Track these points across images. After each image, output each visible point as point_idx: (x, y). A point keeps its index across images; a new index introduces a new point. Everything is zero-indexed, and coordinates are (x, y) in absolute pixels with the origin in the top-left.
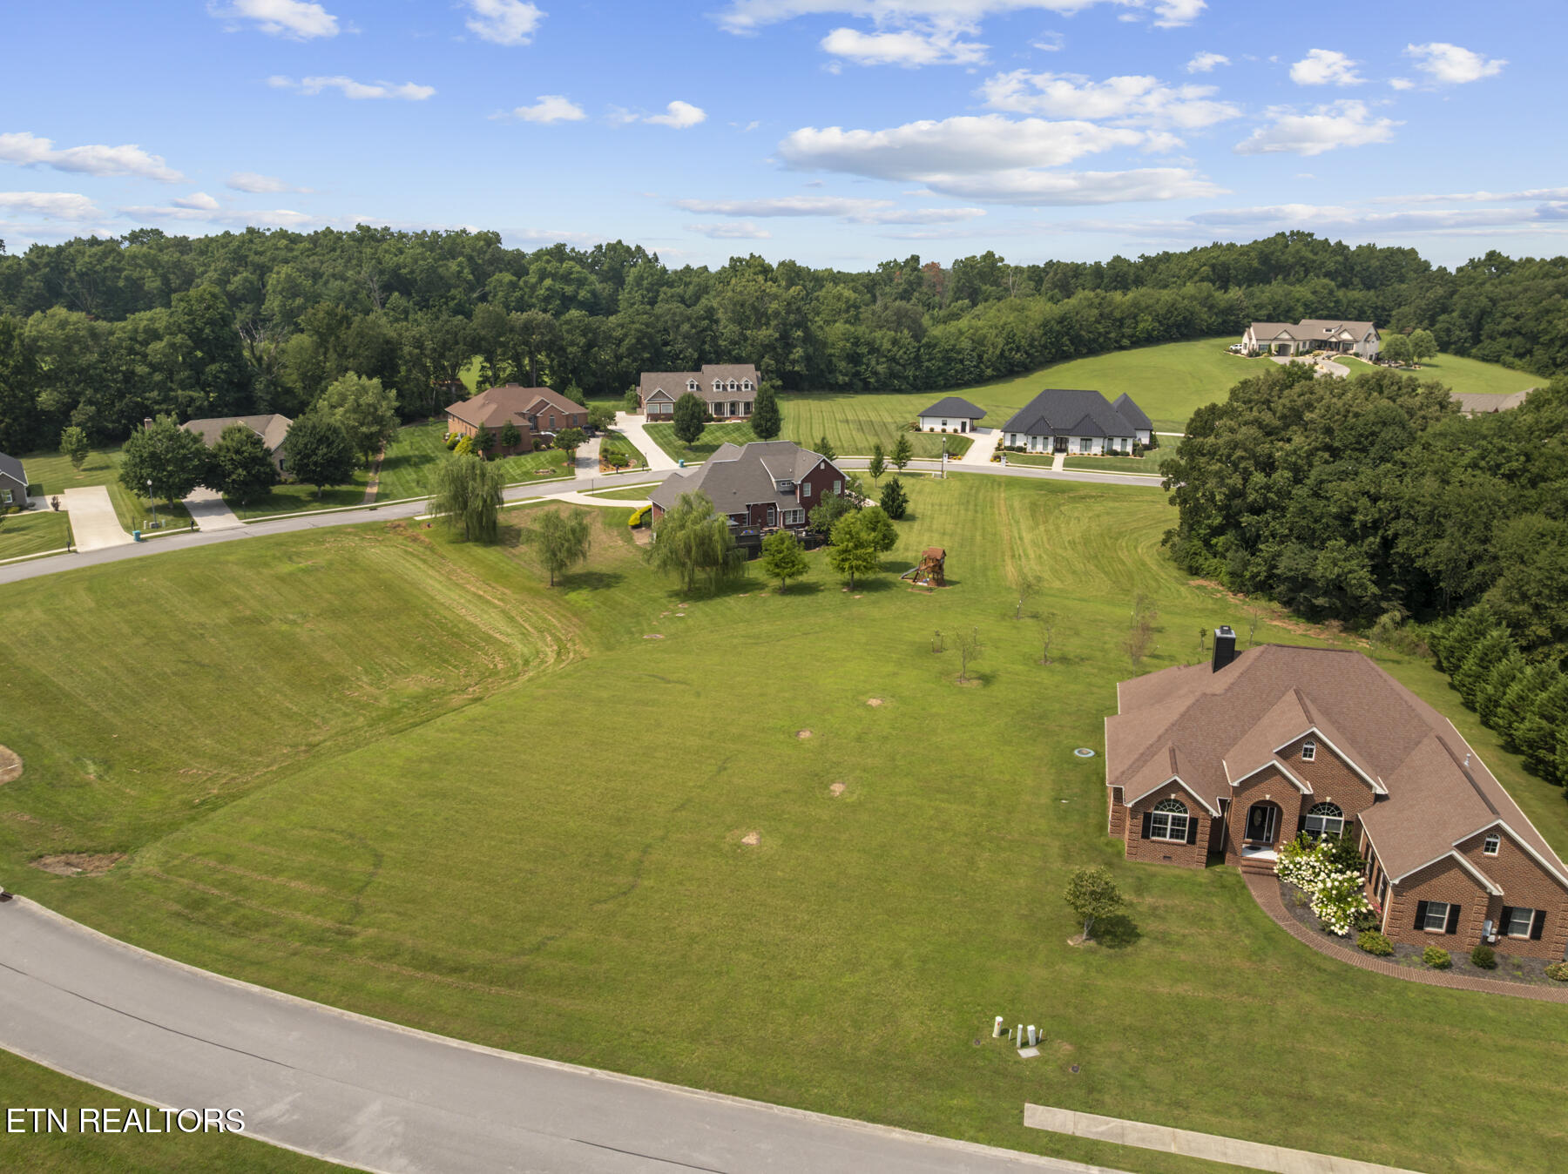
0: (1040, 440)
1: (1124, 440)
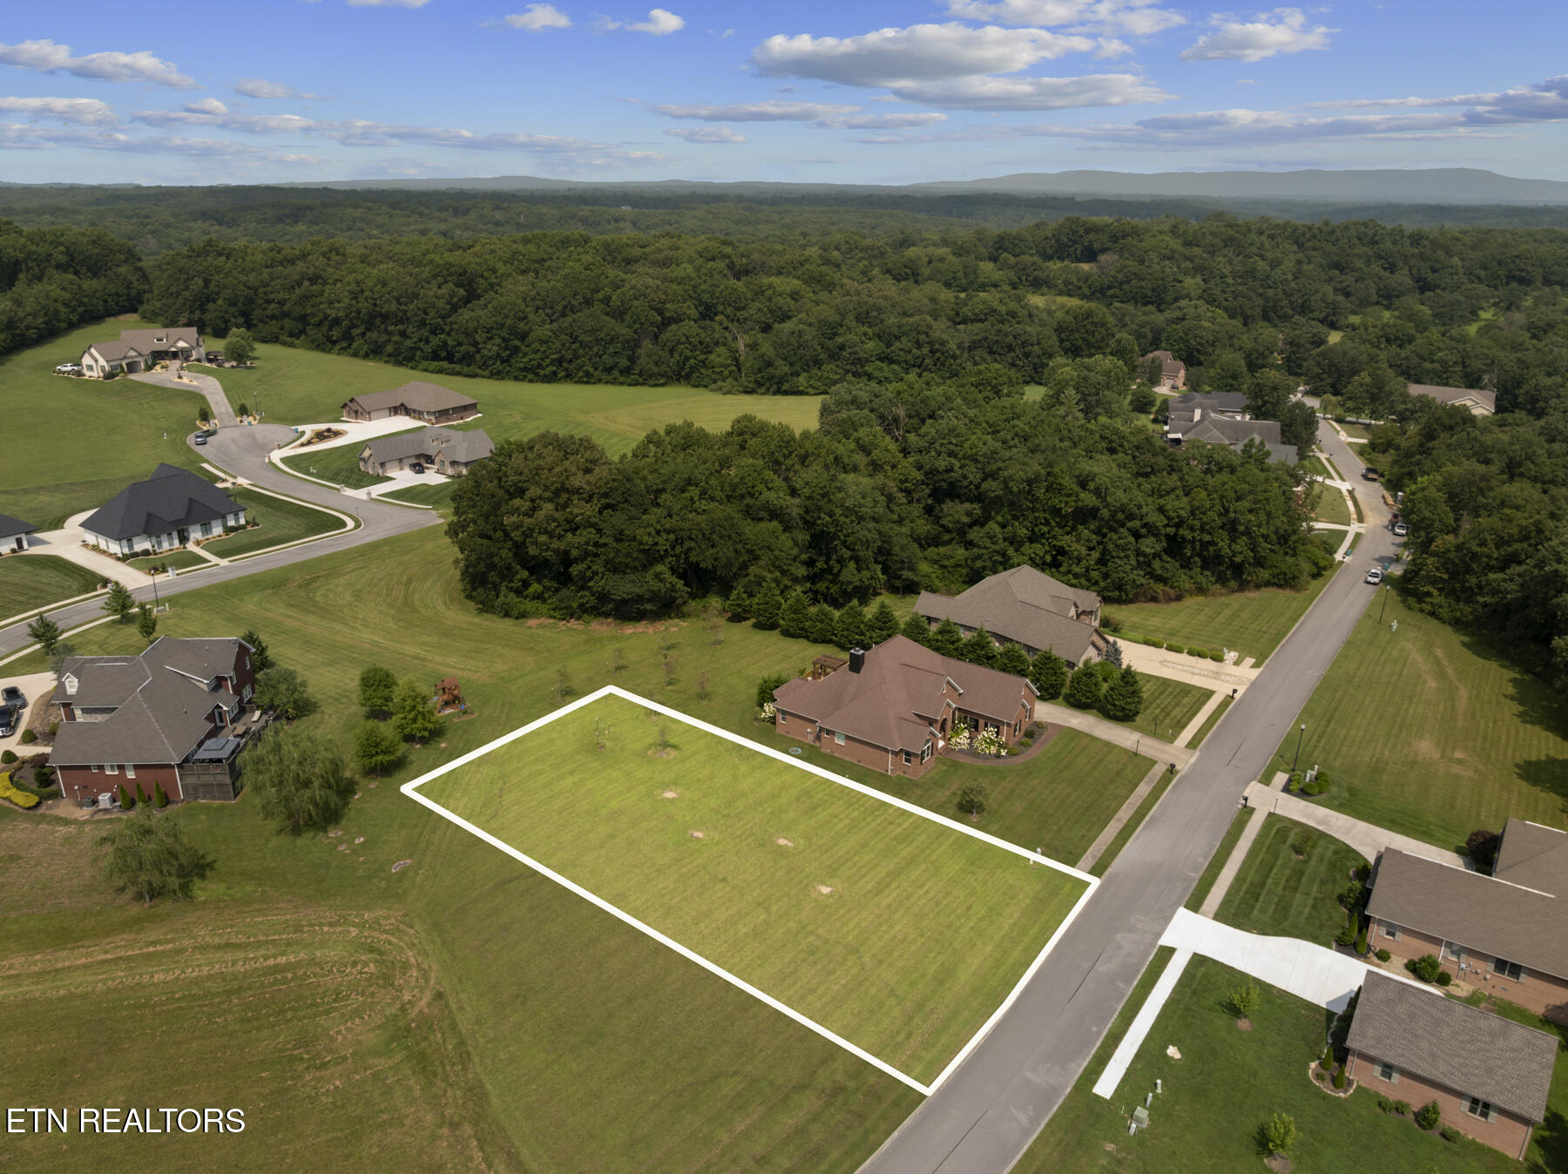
0: (164, 538)
1: (236, 515)
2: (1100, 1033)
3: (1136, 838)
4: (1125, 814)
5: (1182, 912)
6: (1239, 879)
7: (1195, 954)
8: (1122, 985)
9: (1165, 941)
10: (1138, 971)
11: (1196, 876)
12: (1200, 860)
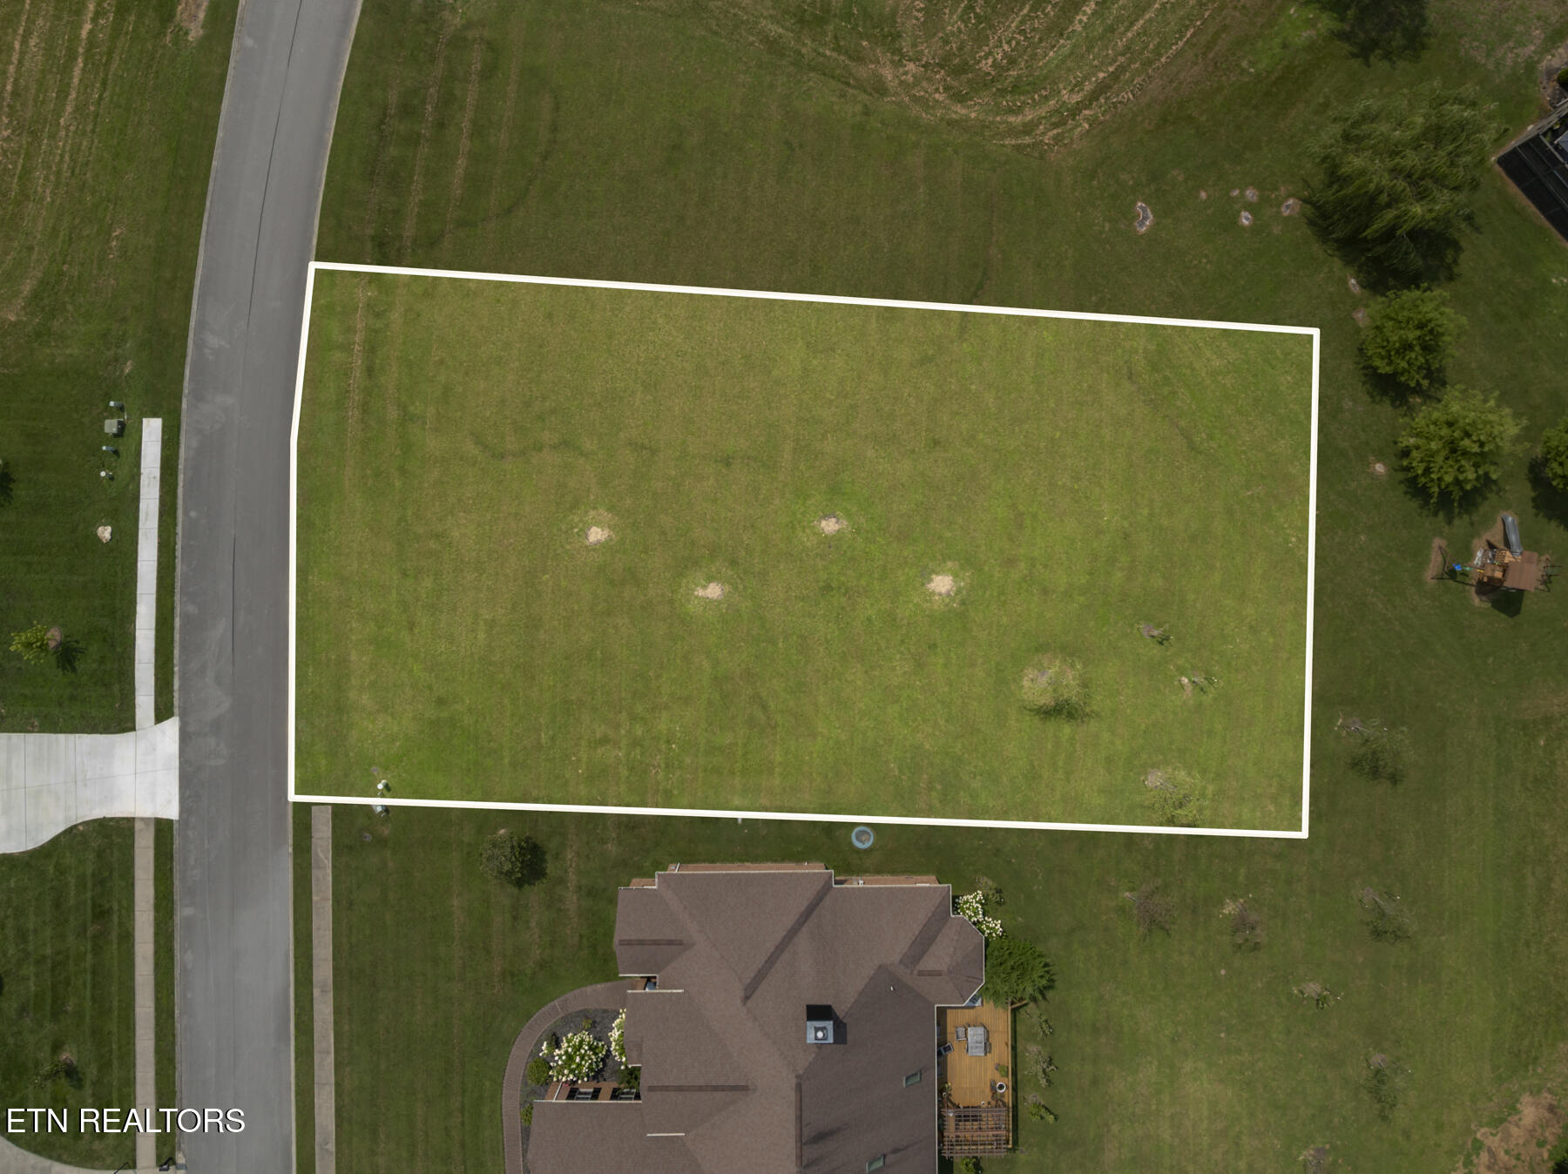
2: (186, 513)
3: (287, 955)
4: (324, 1010)
5: (172, 812)
6: (127, 938)
7: (134, 729)
8: (192, 609)
9: (172, 726)
10: (183, 648)
11: (183, 912)
12: (189, 956)
